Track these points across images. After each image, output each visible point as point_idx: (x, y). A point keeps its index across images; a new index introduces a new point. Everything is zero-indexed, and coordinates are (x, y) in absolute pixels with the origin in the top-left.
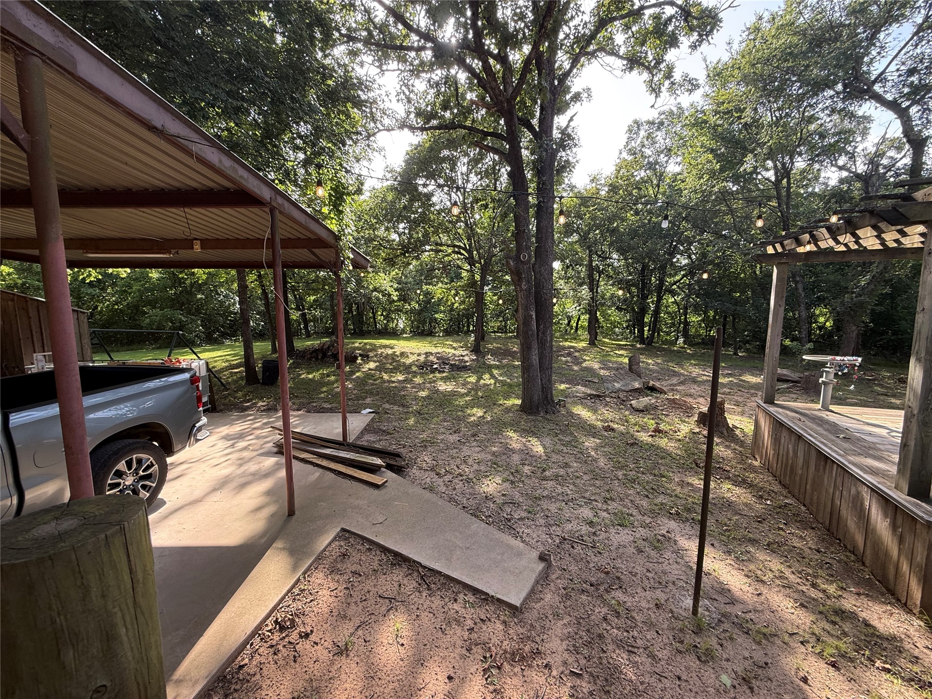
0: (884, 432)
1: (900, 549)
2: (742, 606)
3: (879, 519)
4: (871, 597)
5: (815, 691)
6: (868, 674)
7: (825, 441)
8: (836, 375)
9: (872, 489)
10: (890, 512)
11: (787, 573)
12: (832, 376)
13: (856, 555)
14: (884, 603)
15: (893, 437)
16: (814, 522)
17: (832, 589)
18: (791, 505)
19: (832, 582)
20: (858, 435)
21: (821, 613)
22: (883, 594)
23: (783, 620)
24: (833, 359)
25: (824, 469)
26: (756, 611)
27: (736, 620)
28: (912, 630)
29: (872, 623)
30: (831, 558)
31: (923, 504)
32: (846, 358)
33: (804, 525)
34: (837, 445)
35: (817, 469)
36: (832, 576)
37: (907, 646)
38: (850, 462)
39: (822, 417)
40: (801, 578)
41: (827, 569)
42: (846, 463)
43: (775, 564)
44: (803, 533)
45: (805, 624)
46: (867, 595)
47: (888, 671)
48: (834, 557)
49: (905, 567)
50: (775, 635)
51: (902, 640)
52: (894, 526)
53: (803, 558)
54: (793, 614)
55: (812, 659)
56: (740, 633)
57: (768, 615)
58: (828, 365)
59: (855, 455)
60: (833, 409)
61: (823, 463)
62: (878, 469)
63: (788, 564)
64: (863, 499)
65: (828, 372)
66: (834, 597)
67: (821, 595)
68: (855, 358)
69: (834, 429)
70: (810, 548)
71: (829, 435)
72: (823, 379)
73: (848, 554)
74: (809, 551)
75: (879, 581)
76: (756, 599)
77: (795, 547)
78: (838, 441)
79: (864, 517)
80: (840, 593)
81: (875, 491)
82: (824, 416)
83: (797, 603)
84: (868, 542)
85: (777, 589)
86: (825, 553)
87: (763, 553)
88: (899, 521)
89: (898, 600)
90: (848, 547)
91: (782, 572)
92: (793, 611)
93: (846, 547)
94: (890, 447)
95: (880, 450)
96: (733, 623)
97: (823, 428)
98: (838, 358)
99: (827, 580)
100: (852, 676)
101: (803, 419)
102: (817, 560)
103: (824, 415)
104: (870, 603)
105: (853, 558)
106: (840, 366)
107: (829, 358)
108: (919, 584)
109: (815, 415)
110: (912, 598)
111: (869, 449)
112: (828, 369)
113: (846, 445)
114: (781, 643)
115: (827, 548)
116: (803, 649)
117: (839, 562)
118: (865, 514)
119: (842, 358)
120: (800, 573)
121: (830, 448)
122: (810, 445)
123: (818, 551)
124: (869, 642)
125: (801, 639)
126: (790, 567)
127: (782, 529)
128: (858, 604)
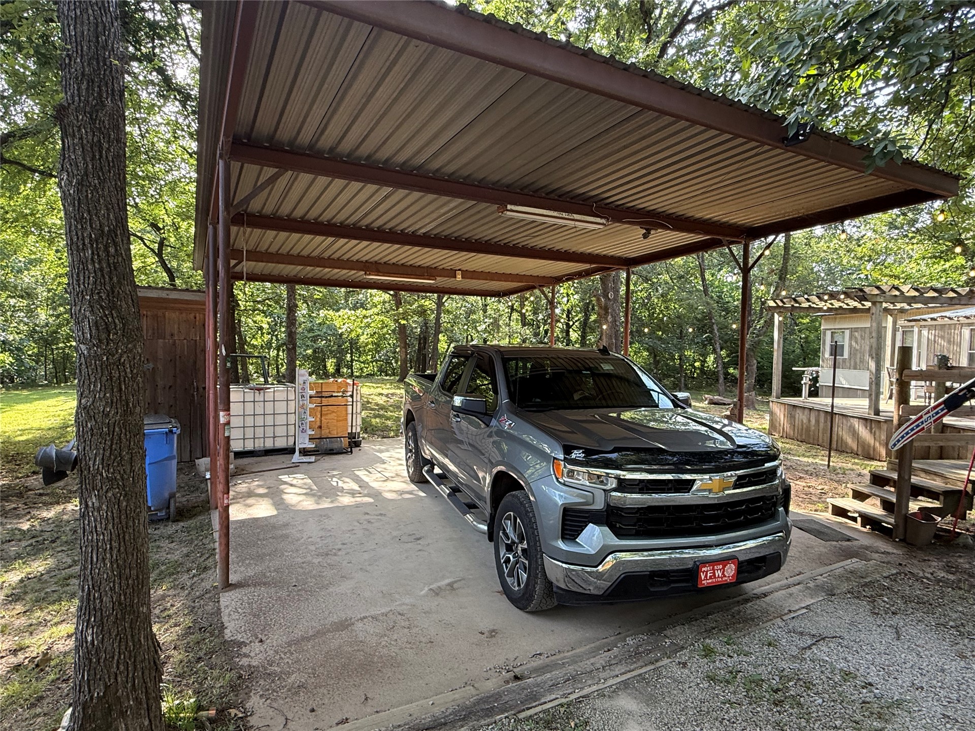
1: (874, 439)
3: (864, 430)
10: (868, 425)
52: (871, 430)
64: (854, 425)
79: (856, 435)
81: (859, 418)
84: (859, 444)
118: (856, 433)
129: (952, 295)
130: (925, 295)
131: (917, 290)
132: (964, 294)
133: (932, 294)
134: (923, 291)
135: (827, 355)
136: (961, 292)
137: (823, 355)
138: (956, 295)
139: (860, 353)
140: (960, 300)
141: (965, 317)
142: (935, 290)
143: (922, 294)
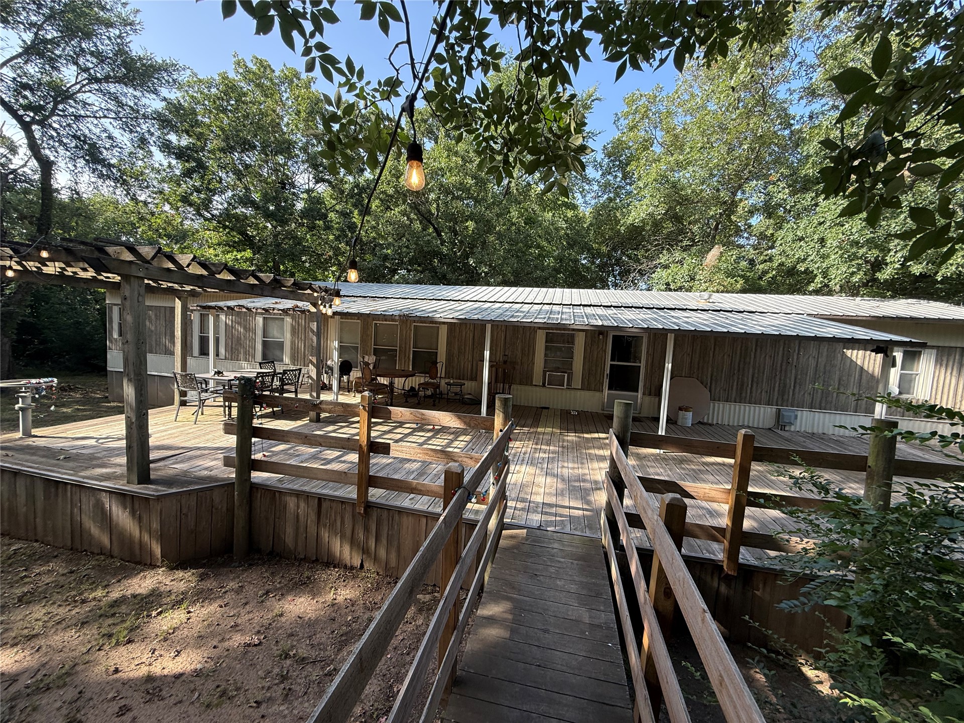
0: (92, 442)
1: (140, 527)
2: (26, 675)
3: (120, 513)
4: (128, 576)
5: (126, 670)
6: (151, 625)
7: (49, 468)
8: (33, 398)
9: (110, 492)
10: (128, 504)
11: (53, 610)
12: (29, 401)
13: (104, 554)
14: (137, 574)
15: (102, 443)
16: (54, 551)
17: (99, 593)
18: (21, 548)
19: (96, 587)
20: (75, 451)
21: (100, 616)
22: (134, 569)
23: (73, 648)
24: (28, 383)
25: (57, 495)
26: (44, 665)
27: (29, 691)
28: (159, 577)
29: (137, 593)
30: (86, 570)
31: (149, 486)
32: (42, 381)
33: (45, 558)
34: (62, 467)
35: (47, 497)
36: (94, 583)
37: (162, 589)
38: (84, 477)
39: (28, 445)
40: (69, 605)
41: (87, 580)
42: (82, 480)
43: (38, 612)
44: (49, 566)
45: (93, 635)
46: (125, 577)
47: (161, 612)
48: (87, 567)
49: (146, 537)
50: (75, 666)
51: (158, 588)
52: (133, 513)
53: (62, 587)
54: (79, 636)
55: (113, 653)
56: (41, 696)
57: (58, 658)
58: (23, 390)
59: (83, 470)
60: (36, 434)
61: (53, 490)
62: (107, 474)
63: (51, 602)
64: (103, 504)
65: (25, 396)
66: (104, 597)
67: (94, 603)
68: (50, 379)
69: (49, 453)
70: (63, 575)
71: (49, 460)
72: (20, 405)
73: (97, 557)
74: (64, 578)
75: (128, 562)
76: (37, 656)
77: (48, 584)
78: (61, 463)
79: (107, 518)
80: (107, 590)
81: (111, 493)
82: (31, 443)
83: (77, 626)
84: (114, 537)
85: (53, 630)
86: (78, 570)
87: (17, 611)
88: (137, 506)
89: (145, 564)
90: (96, 551)
91: (49, 613)
92: (77, 635)
93: (92, 553)
94: (105, 453)
95: (99, 458)
96: (28, 695)
97: (38, 455)
98: (34, 381)
99: (92, 589)
100: (142, 637)
101: (10, 453)
102: (75, 580)
103: (30, 441)
104: (129, 581)
105: (103, 557)
106: (37, 389)
107: (23, 382)
108: (157, 543)
109: (20, 445)
110: (155, 556)
111: (91, 459)
112: (23, 394)
113: (71, 464)
114: (84, 666)
115: (77, 565)
116: (102, 653)
117: (93, 568)
118: (106, 515)
119: (37, 380)
120: (67, 600)
121: (58, 472)
122: (32, 477)
123: (72, 572)
124: (142, 606)
125: (97, 648)
126: (54, 603)
127: (25, 576)
128: (122, 588)
129: (252, 281)
130: (217, 276)
131: (203, 265)
132: (268, 281)
133: (226, 276)
134: (214, 269)
135: (115, 335)
136: (264, 279)
137: (111, 335)
138: (257, 283)
139: (156, 334)
140: (262, 289)
141: (263, 309)
142: (232, 271)
143: (212, 274)
